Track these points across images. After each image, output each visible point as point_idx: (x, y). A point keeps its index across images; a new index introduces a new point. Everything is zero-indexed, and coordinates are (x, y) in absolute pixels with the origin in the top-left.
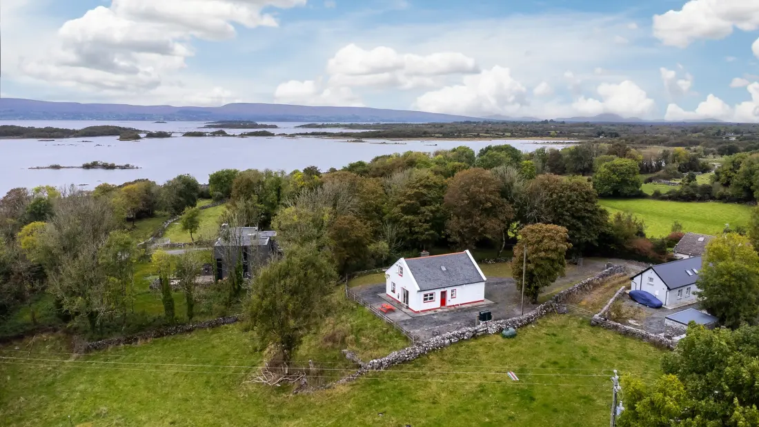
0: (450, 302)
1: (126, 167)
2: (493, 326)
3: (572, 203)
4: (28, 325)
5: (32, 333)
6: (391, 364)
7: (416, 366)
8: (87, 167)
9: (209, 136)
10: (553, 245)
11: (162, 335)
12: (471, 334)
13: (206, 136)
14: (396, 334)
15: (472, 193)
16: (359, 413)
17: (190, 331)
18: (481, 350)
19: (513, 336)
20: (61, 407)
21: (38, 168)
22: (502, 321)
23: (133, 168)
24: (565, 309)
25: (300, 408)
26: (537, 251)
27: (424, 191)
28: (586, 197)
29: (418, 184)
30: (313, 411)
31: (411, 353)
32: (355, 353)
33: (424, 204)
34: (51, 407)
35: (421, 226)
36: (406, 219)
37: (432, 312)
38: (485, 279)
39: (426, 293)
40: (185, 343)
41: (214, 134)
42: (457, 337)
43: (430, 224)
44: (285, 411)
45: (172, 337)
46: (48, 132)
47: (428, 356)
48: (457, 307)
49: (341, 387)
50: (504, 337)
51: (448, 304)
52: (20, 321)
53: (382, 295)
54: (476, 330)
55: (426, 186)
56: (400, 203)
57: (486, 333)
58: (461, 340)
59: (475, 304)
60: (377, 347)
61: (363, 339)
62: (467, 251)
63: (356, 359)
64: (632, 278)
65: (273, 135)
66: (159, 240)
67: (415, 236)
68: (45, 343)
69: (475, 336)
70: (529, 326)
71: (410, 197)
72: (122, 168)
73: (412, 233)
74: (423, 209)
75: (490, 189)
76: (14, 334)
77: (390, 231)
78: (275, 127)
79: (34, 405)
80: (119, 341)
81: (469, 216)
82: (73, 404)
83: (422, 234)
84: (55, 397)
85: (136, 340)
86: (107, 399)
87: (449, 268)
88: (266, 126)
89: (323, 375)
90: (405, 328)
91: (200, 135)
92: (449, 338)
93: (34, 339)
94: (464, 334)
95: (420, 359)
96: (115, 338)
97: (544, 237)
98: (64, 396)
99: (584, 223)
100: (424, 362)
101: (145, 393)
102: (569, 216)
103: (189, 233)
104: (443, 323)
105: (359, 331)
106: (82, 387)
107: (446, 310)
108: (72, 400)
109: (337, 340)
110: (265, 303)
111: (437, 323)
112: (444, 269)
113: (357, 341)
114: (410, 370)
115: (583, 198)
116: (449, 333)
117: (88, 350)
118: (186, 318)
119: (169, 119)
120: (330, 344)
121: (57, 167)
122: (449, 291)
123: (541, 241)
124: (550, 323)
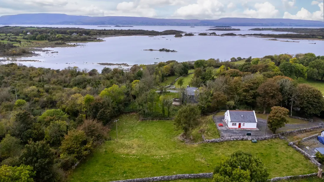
0: (242, 127)
1: (173, 51)
2: (250, 138)
3: (308, 98)
4: (131, 109)
5: (132, 112)
6: (212, 142)
7: (219, 144)
8: (161, 50)
9: (208, 35)
10: (280, 115)
11: (160, 119)
12: (241, 139)
13: (207, 35)
14: (218, 133)
15: (266, 89)
16: (195, 152)
17: (168, 120)
18: (241, 144)
19: (255, 142)
20: (133, 133)
21: (146, 50)
22: (254, 137)
23: (175, 51)
24: (283, 137)
25: (183, 147)
26: (274, 116)
27: (252, 85)
28: (315, 96)
29: (251, 82)
30: (185, 149)
31: (219, 140)
32: (205, 136)
33: (252, 89)
34: (131, 133)
35: (249, 97)
36: (243, 94)
37: (235, 129)
38: (257, 121)
39: (233, 123)
40: (166, 123)
41: (211, 34)
42: (236, 139)
43: (252, 97)
44: (179, 147)
45: (163, 120)
46: (152, 33)
47: (224, 142)
48: (245, 129)
49: (196, 145)
50: (252, 142)
51: (241, 127)
52: (130, 108)
53: (223, 120)
54: (243, 138)
55: (254, 83)
56: (243, 88)
57: (247, 140)
58: (237, 140)
59: (253, 129)
60: (211, 136)
61: (209, 133)
62: (254, 111)
63: (204, 138)
64: (322, 132)
65: (235, 35)
66: (172, 86)
67: (246, 100)
68: (134, 115)
69: (242, 140)
70: (264, 141)
71: (246, 86)
72: (172, 51)
73: (245, 99)
74: (250, 91)
75: (273, 89)
76: (128, 112)
77: (237, 97)
78: (239, 30)
79: (128, 131)
80: (150, 119)
81: (264, 97)
82: (136, 133)
83: (249, 100)
84: (133, 131)
85: (154, 119)
86: (143, 134)
87: (244, 116)
88: (234, 30)
89: (194, 140)
90: (222, 133)
91: (205, 34)
92: (233, 138)
93: (132, 114)
94: (239, 138)
95: (221, 142)
96: (149, 118)
97: (278, 112)
98: (135, 131)
99: (313, 106)
100: (222, 144)
101: (152, 135)
102: (306, 103)
103: (180, 86)
104: (236, 133)
105: (209, 130)
106: (139, 129)
107: (240, 129)
108: (136, 132)
109: (202, 132)
110: (178, 118)
111: (233, 133)
112: (242, 116)
113: (207, 133)
114: (217, 145)
115: (314, 96)
116: (235, 137)
117: (143, 120)
118: (167, 116)
119: (197, 25)
120: (200, 132)
121: (151, 50)
122: (242, 124)
123: (276, 113)
124: (273, 141)
